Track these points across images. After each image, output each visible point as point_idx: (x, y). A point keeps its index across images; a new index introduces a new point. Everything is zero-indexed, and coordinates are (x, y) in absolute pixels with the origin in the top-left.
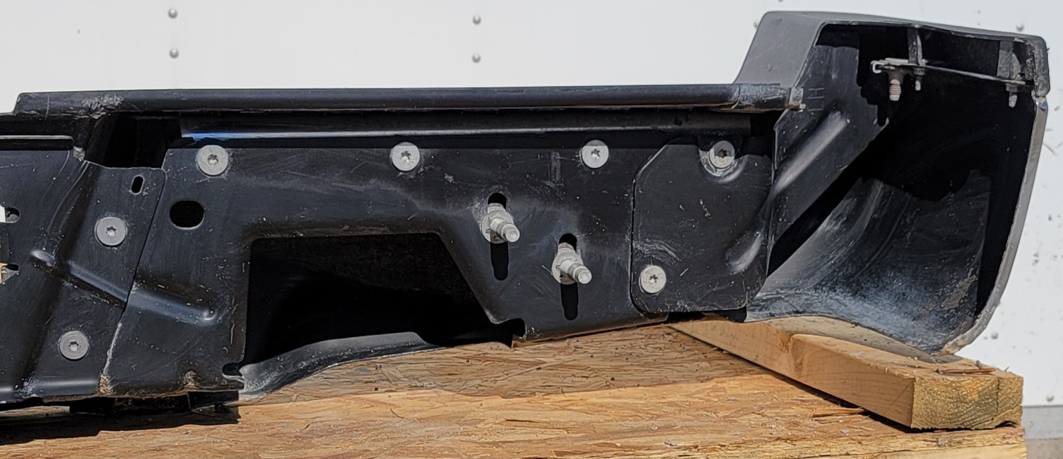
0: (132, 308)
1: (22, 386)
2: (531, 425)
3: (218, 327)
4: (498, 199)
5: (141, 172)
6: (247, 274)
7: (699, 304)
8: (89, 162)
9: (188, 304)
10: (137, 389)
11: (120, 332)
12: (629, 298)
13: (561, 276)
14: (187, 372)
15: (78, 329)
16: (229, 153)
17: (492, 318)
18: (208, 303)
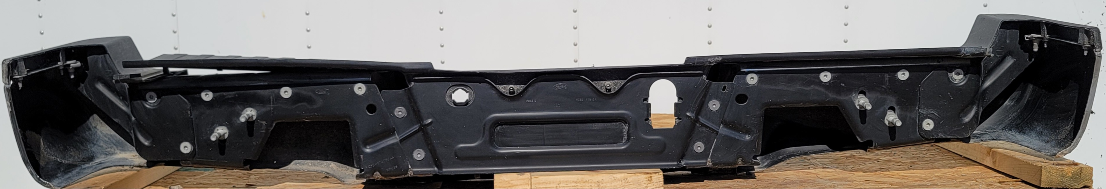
0: (720, 134)
1: (680, 162)
2: (876, 182)
3: (751, 141)
4: (863, 93)
5: (726, 84)
6: (763, 122)
7: (948, 135)
8: (708, 81)
9: (741, 133)
10: (721, 164)
11: (716, 143)
12: (918, 132)
13: (889, 123)
14: (739, 158)
15: (701, 141)
16: (758, 76)
17: (859, 140)
18: (748, 132)
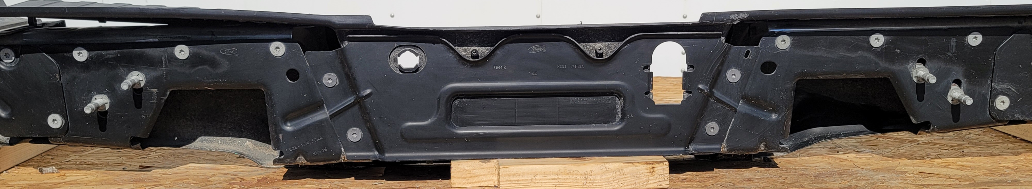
0: (739, 112)
1: (688, 148)
2: (936, 176)
3: (778, 122)
4: (922, 62)
5: (750, 48)
6: (794, 96)
7: (1027, 116)
8: (727, 44)
9: (765, 110)
10: (738, 150)
11: (733, 123)
12: (988, 112)
13: (952, 100)
14: (762, 143)
15: (714, 121)
16: (791, 39)
17: (914, 121)
18: (775, 111)
